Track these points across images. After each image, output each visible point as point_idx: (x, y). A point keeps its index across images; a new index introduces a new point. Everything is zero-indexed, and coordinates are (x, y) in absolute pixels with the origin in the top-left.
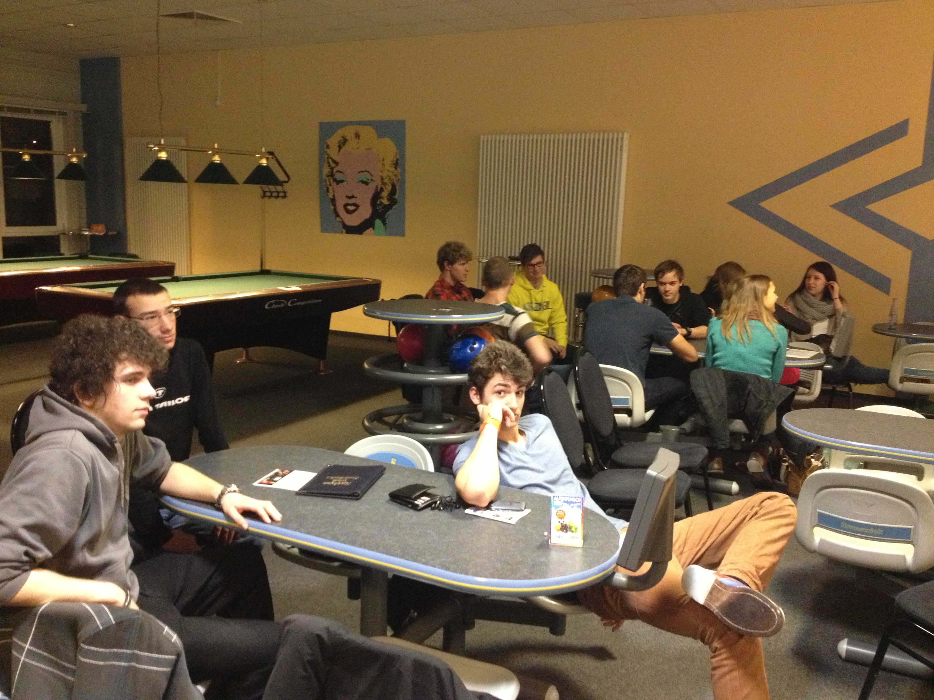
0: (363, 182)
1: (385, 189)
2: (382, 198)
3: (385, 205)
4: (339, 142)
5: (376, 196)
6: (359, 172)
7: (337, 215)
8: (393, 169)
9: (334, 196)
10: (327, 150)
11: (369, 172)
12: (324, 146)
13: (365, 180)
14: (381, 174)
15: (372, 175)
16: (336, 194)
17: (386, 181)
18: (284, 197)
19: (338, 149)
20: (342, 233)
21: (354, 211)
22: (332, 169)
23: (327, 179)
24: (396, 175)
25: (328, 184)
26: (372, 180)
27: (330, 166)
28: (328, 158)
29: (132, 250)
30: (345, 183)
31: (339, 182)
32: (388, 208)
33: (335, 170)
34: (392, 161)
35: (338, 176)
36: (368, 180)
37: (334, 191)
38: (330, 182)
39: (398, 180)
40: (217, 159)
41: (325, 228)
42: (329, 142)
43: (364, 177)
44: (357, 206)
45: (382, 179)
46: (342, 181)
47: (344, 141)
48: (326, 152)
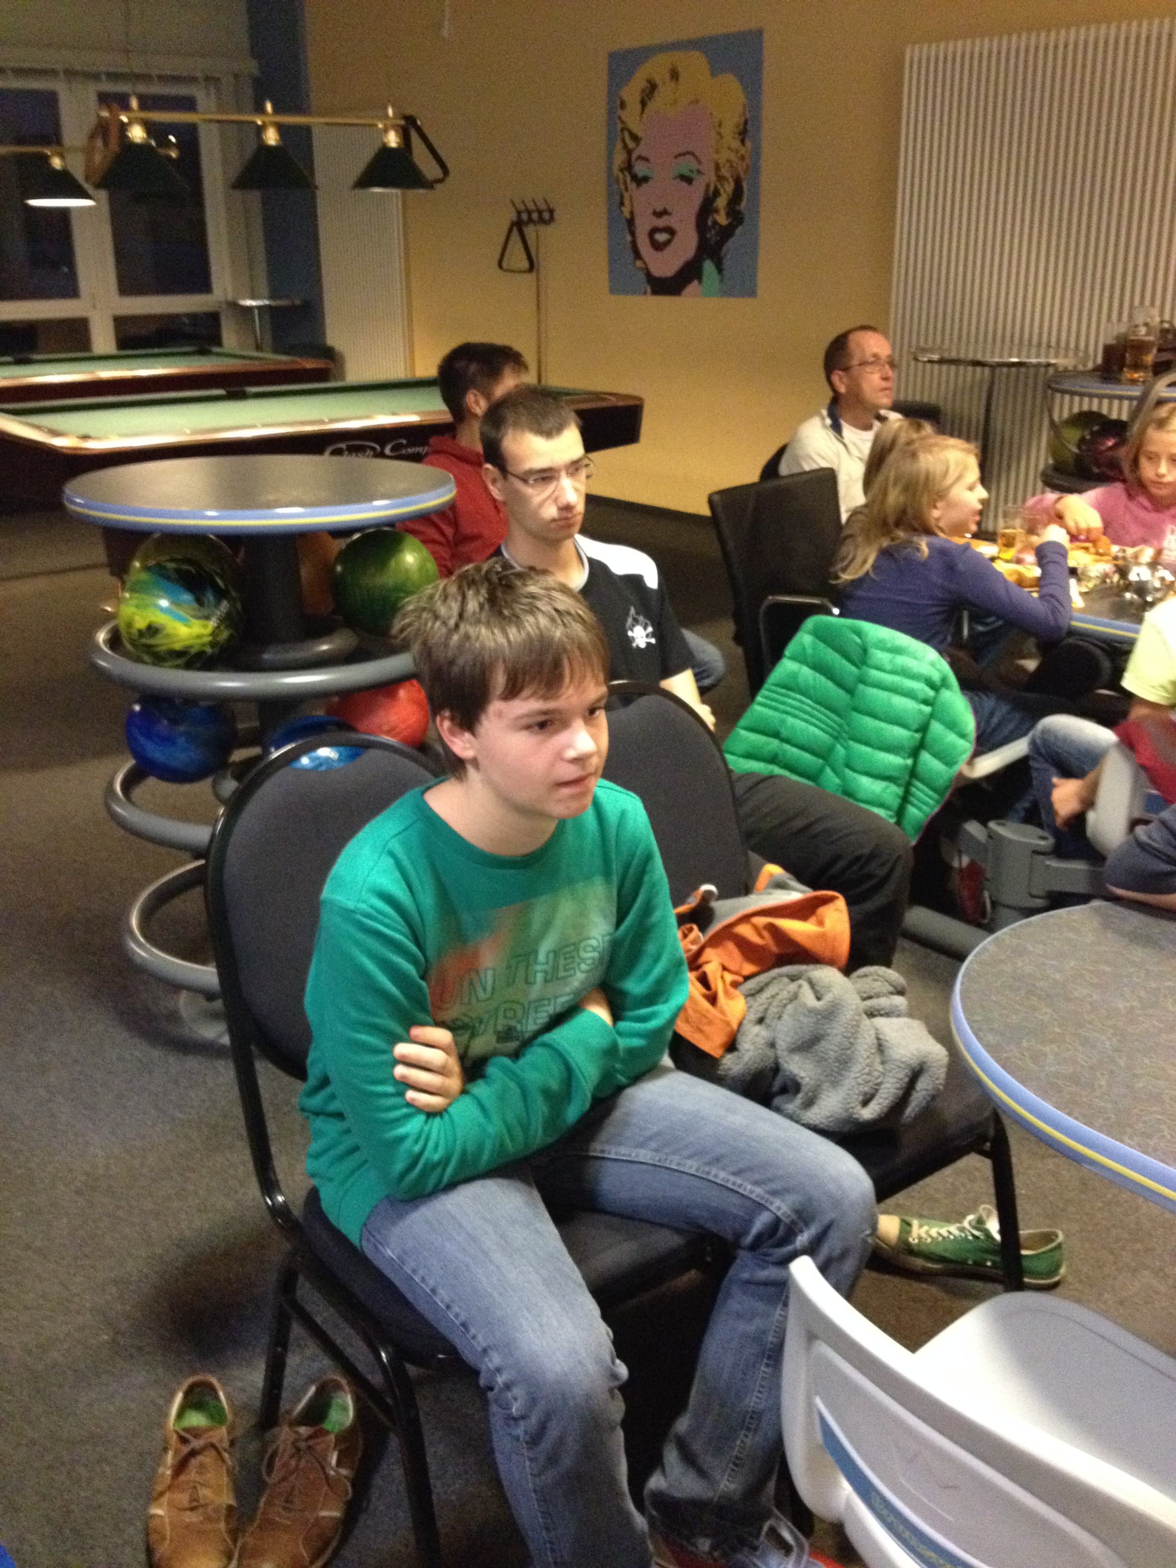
0: (682, 178)
1: (722, 191)
2: (716, 211)
3: (722, 228)
12: (618, 104)
13: (687, 173)
17: (725, 172)
18: (550, 220)
25: (624, 187)
26: (699, 172)
34: (737, 126)
37: (633, 202)
39: (747, 167)
42: (626, 93)
45: (717, 168)
47: (652, 88)
48: (619, 116)
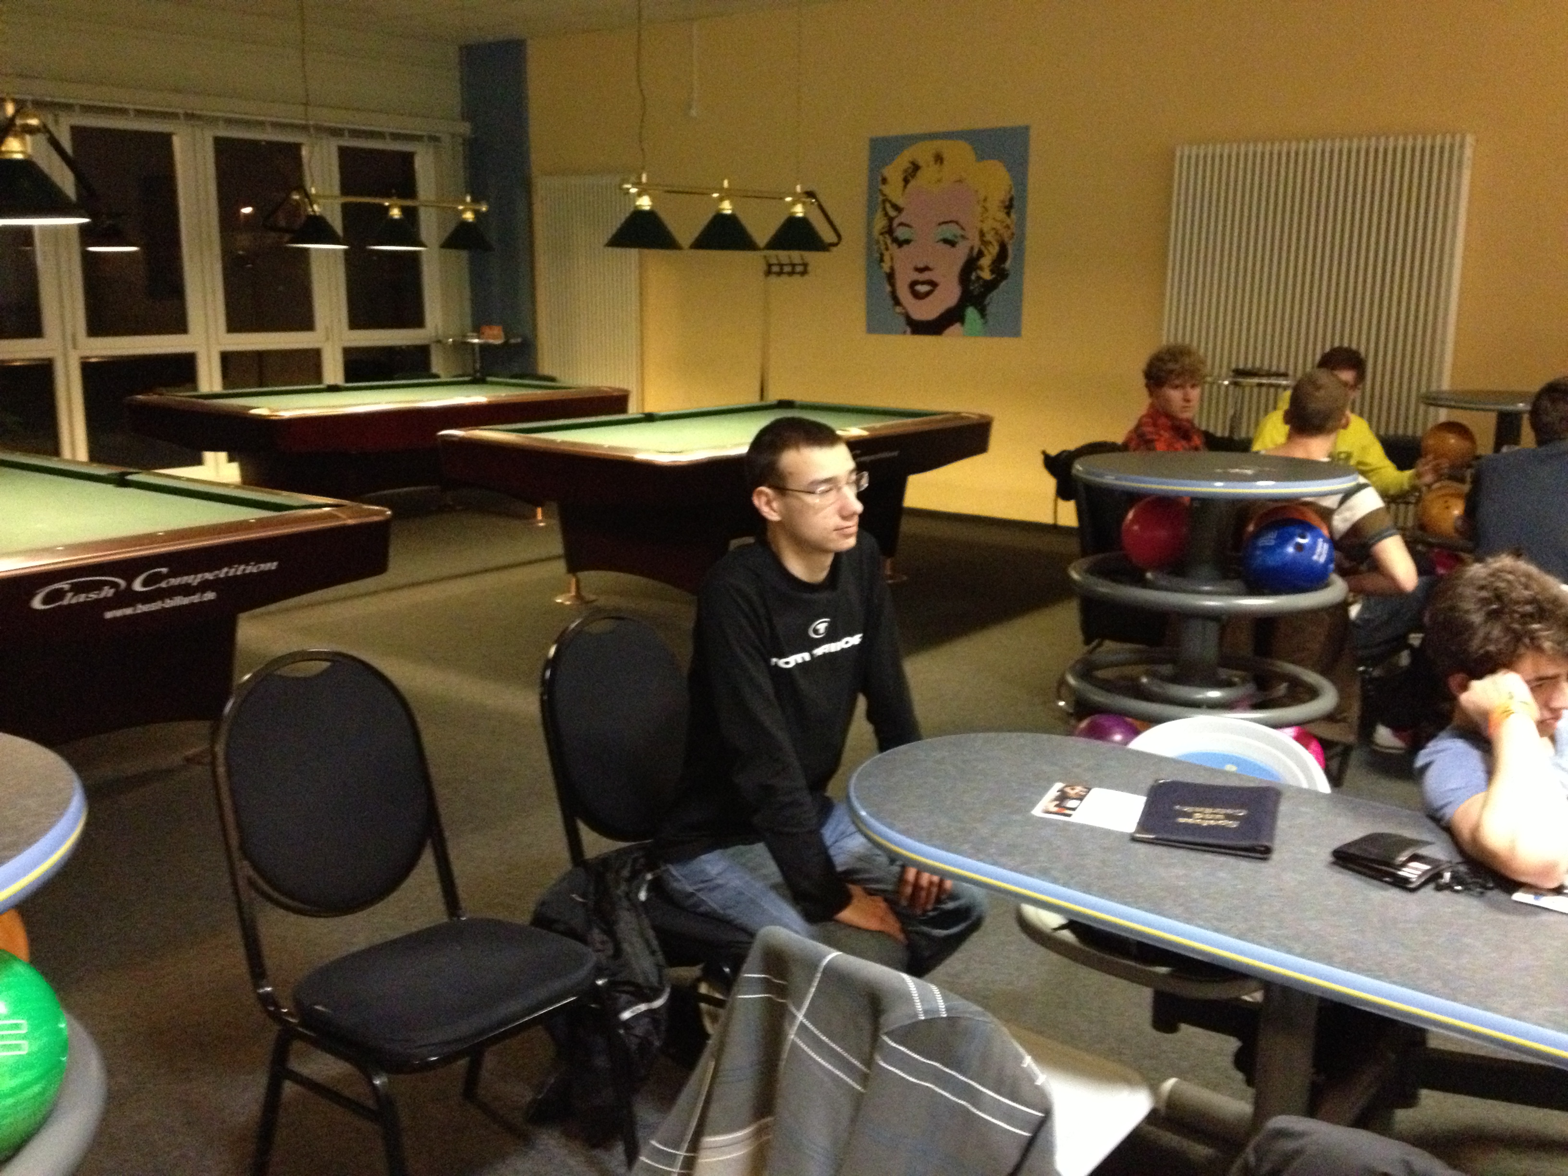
0: (946, 241)
1: (986, 252)
2: (981, 268)
3: (986, 281)
4: (905, 171)
5: (971, 265)
6: (940, 224)
7: (897, 302)
8: (1001, 215)
9: (892, 268)
10: (883, 187)
11: (957, 223)
12: (877, 180)
13: (950, 237)
14: (979, 225)
15: (963, 229)
16: (896, 267)
17: (989, 237)
18: (804, 273)
19: (902, 184)
20: (905, 333)
21: (928, 294)
22: (891, 220)
23: (881, 238)
24: (1008, 227)
25: (883, 247)
26: (963, 237)
27: (886, 214)
28: (884, 201)
29: (546, 367)
30: (912, 243)
31: (901, 243)
32: (990, 286)
33: (896, 222)
34: (1003, 202)
35: (901, 233)
36: (956, 236)
37: (892, 259)
38: (886, 244)
39: (1013, 234)
40: (727, 207)
41: (875, 325)
42: (888, 172)
43: (950, 231)
44: (933, 284)
45: (982, 234)
46: (907, 242)
47: (915, 168)
48: (880, 190)
